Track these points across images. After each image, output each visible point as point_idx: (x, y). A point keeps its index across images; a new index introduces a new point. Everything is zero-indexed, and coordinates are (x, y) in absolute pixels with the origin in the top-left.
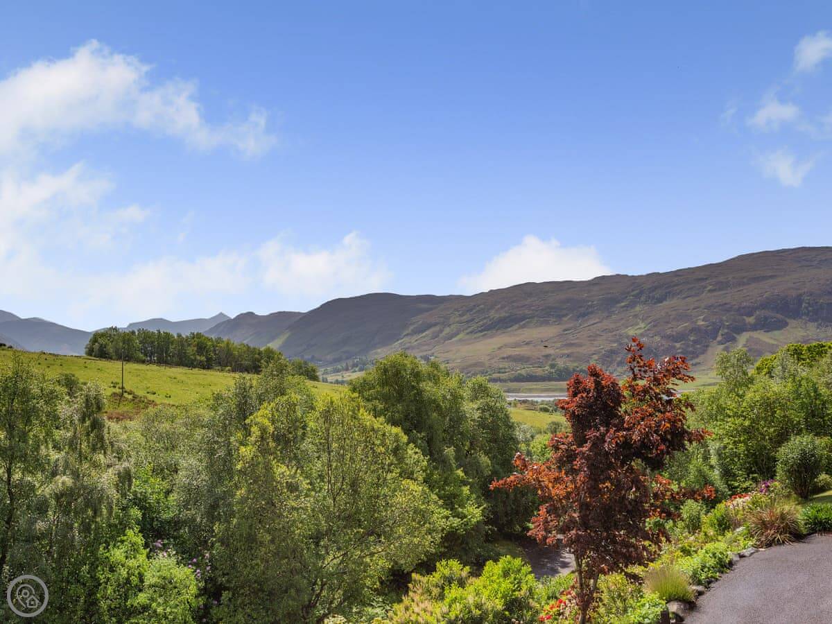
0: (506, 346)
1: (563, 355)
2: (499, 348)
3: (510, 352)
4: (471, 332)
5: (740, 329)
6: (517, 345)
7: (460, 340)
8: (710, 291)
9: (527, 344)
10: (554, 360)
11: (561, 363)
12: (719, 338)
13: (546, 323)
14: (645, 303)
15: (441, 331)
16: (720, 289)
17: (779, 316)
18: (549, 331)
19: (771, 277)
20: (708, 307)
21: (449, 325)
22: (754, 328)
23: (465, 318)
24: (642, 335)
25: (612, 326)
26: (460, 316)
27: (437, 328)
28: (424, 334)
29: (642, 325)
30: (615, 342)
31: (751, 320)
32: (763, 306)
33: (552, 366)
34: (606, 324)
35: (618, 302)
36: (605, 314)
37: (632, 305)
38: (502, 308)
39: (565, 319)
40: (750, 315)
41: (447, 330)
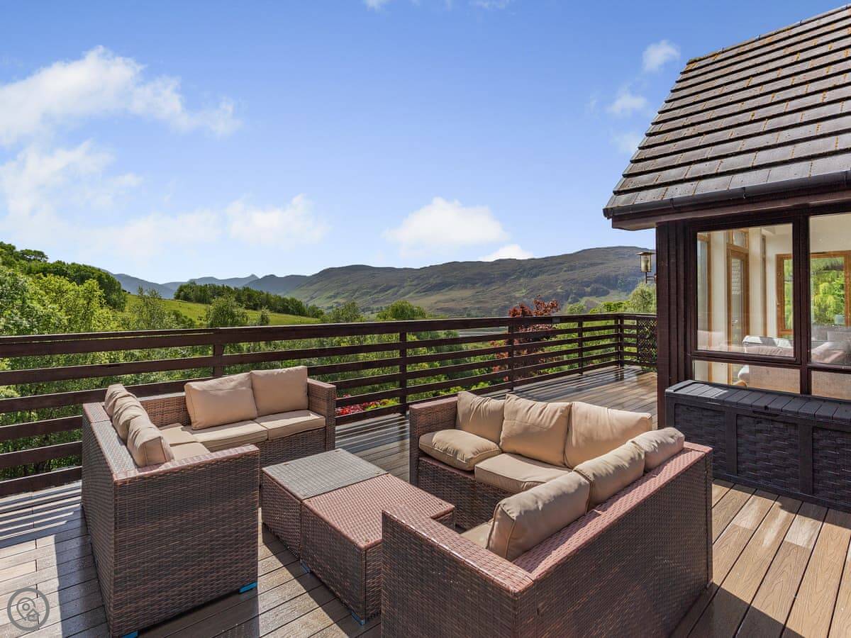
0: (439, 301)
1: (474, 309)
2: (436, 303)
3: (442, 305)
4: (417, 292)
5: (583, 295)
6: (446, 301)
7: (411, 297)
8: (565, 271)
9: (453, 300)
10: (469, 311)
11: (474, 313)
12: (570, 300)
13: (465, 288)
14: (526, 277)
15: (398, 291)
16: (571, 270)
17: (605, 288)
18: (468, 293)
19: (602, 264)
20: (564, 281)
21: (403, 287)
22: (590, 294)
23: (414, 283)
24: (524, 297)
25: (506, 291)
26: (411, 281)
27: (396, 289)
28: (387, 293)
29: (524, 291)
30: (507, 301)
31: (588, 290)
32: (596, 282)
34: (502, 289)
35: (510, 276)
36: (502, 283)
37: (518, 278)
38: (438, 276)
39: (477, 285)
40: (588, 286)
41: (402, 291)
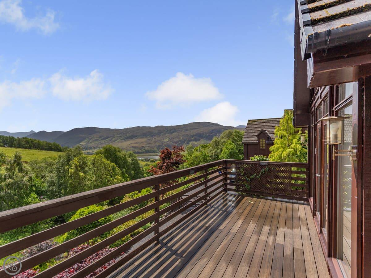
0: (131, 144)
1: (147, 147)
2: (130, 144)
3: (133, 145)
4: (121, 140)
5: (190, 141)
6: (134, 143)
7: (118, 142)
8: (184, 131)
9: (138, 143)
10: (145, 148)
11: (147, 149)
12: (186, 143)
13: (143, 138)
14: (169, 133)
15: (112, 139)
16: (186, 131)
17: (199, 138)
18: (144, 140)
19: (198, 128)
20: (183, 135)
21: (115, 137)
22: (193, 141)
23: (119, 135)
24: (167, 142)
26: (118, 135)
27: (111, 138)
28: (107, 140)
29: (168, 139)
30: (161, 143)
31: (193, 139)
32: (196, 135)
33: (144, 149)
34: (159, 138)
35: (162, 133)
36: (158, 136)
37: (165, 134)
38: (130, 133)
39: (148, 137)
40: (193, 137)
41: (114, 139)
